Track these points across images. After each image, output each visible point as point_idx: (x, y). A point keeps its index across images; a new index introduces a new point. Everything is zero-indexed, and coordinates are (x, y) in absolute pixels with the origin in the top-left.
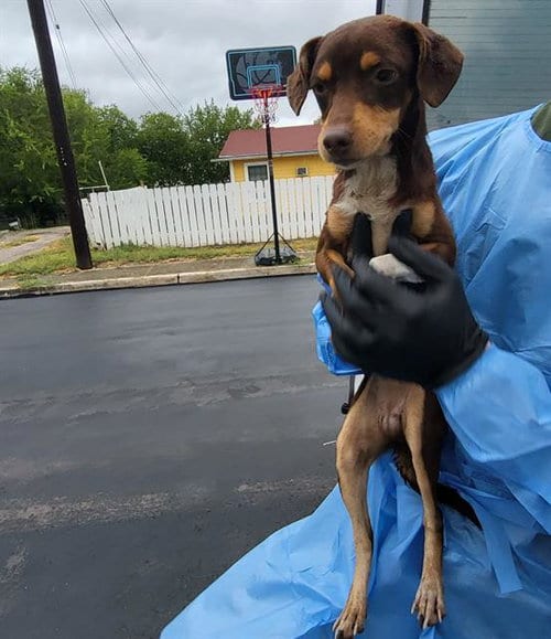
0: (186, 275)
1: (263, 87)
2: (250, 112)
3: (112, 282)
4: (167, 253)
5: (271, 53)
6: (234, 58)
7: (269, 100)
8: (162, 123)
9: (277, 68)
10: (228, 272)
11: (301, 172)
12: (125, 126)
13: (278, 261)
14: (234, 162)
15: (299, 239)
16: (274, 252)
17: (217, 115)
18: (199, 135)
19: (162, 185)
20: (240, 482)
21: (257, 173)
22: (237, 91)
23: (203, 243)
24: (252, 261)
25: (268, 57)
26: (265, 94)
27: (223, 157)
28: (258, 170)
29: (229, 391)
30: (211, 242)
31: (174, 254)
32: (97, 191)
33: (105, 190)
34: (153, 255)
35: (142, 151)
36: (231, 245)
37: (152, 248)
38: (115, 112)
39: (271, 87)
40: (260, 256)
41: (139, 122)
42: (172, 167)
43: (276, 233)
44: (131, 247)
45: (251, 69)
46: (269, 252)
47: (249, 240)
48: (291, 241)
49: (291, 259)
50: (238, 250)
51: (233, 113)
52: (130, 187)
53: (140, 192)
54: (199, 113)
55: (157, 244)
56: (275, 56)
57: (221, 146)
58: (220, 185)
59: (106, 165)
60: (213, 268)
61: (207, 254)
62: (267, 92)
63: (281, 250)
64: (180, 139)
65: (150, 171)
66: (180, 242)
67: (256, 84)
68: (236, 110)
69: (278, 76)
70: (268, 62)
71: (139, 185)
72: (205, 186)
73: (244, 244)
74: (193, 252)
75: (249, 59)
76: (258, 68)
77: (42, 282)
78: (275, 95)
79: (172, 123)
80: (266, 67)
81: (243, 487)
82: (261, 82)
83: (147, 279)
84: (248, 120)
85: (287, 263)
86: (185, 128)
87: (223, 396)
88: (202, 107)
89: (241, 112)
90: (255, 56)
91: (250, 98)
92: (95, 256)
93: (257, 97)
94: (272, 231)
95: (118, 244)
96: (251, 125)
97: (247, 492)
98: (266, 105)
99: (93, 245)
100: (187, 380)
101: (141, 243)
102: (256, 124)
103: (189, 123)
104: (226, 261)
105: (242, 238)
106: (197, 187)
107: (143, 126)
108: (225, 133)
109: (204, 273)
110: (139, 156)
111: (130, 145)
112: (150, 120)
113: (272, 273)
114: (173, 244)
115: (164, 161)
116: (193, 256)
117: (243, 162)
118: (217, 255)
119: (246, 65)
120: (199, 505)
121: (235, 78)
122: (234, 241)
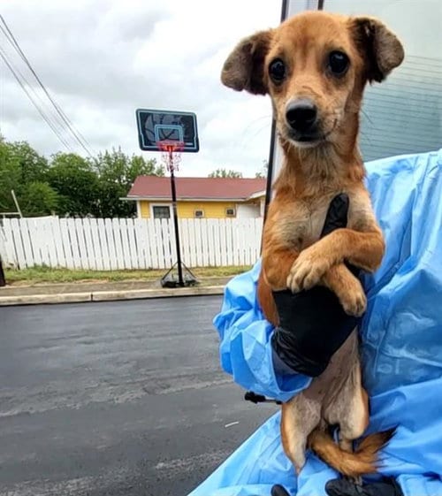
0: (98, 294)
1: (168, 143)
2: (154, 161)
3: (26, 298)
4: (81, 275)
5: (175, 116)
6: (144, 117)
7: (174, 154)
8: (72, 162)
9: (180, 129)
10: (138, 292)
11: (199, 214)
12: (35, 161)
13: (181, 284)
14: (141, 202)
15: (197, 267)
16: (177, 277)
17: (124, 162)
18: (106, 176)
19: (72, 215)
20: (159, 461)
21: (161, 212)
22: (147, 143)
23: (114, 267)
24: (159, 284)
25: (173, 120)
26: (170, 149)
27: (130, 197)
28: (162, 210)
29: (145, 390)
30: (122, 267)
31: (87, 276)
32: (10, 217)
33: (18, 217)
34: (66, 276)
35: (53, 185)
36: (140, 270)
37: (66, 270)
38: (26, 149)
39: (175, 143)
40: (166, 280)
41: (50, 160)
42: (82, 202)
43: (179, 262)
44: (45, 268)
45: (158, 126)
46: (173, 277)
47: (155, 266)
48: (191, 268)
49: (192, 283)
50: (146, 274)
51: (139, 161)
52: (42, 215)
53: (53, 219)
54: (108, 158)
55: (70, 266)
56: (179, 119)
57: (128, 188)
58: (129, 220)
59: (18, 194)
60: (124, 288)
61: (118, 277)
62: (172, 147)
63: (183, 276)
64: (89, 178)
65: (61, 203)
66: (93, 266)
67: (162, 140)
68: (141, 159)
69: (181, 136)
70: (173, 123)
71: (50, 214)
72: (115, 220)
73: (151, 269)
74: (104, 275)
75: (157, 118)
76: (164, 127)
78: (178, 150)
79: (82, 163)
80: (173, 127)
81: (161, 465)
82: (166, 138)
83: (61, 297)
84: (152, 168)
85: (188, 286)
86: (95, 169)
87: (140, 393)
88: (111, 153)
89: (145, 160)
90: (162, 117)
91: (157, 150)
92: (7, 275)
93: (163, 150)
94: (176, 261)
95: (31, 265)
96: (155, 172)
97: (164, 468)
98: (171, 157)
99: (5, 265)
100: (106, 381)
101: (54, 265)
102: (160, 171)
103: (98, 165)
104: (135, 283)
105: (149, 265)
106: (108, 220)
107: (54, 163)
108: (133, 177)
109: (117, 292)
110: (50, 189)
111: (41, 178)
112: (62, 159)
113: (176, 294)
114: (86, 267)
115: (74, 195)
116: (105, 278)
117: (148, 202)
118: (127, 278)
119: (154, 123)
120: (122, 483)
121: (144, 132)
122: (142, 267)
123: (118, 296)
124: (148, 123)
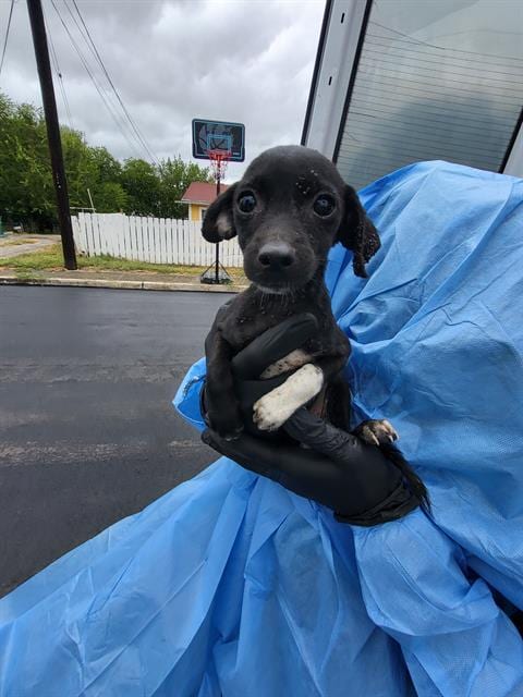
0: (148, 284)
1: (217, 152)
2: (207, 169)
3: (91, 282)
4: (136, 266)
5: (227, 127)
6: (199, 126)
7: (222, 162)
8: (140, 167)
9: (230, 140)
10: (180, 285)
12: (111, 165)
13: (217, 281)
14: (193, 205)
15: (233, 267)
16: (214, 274)
17: (183, 169)
18: (168, 181)
19: (137, 214)
20: (173, 439)
22: (199, 152)
23: (164, 262)
24: (198, 279)
25: (224, 130)
26: (219, 158)
27: (184, 201)
29: (172, 373)
30: (170, 262)
31: (142, 267)
32: (85, 211)
33: (91, 212)
34: (124, 266)
35: (124, 187)
36: (185, 266)
37: (125, 260)
38: (104, 153)
39: (223, 153)
40: (205, 276)
41: (123, 164)
42: (146, 202)
43: (217, 261)
44: (109, 257)
45: (210, 136)
46: (211, 274)
47: (198, 264)
48: (228, 268)
49: (226, 281)
50: (189, 270)
51: (194, 169)
52: (112, 212)
53: (120, 217)
54: (169, 164)
55: (129, 258)
56: (229, 130)
57: (184, 191)
58: (180, 221)
59: (95, 193)
60: (169, 281)
61: (165, 270)
62: (220, 156)
63: (220, 274)
64: (154, 181)
65: (129, 202)
66: (147, 258)
67: (213, 149)
68: (197, 167)
69: (230, 145)
70: (224, 133)
71: (119, 211)
72: (168, 220)
73: (193, 266)
74: (155, 267)
75: (210, 129)
76: (215, 136)
77: (36, 275)
78: (224, 160)
79: (148, 168)
80: (222, 137)
81: (175, 443)
82: (217, 147)
83: (119, 283)
84: (205, 175)
85: (223, 283)
86: (158, 174)
87: (167, 375)
88: (172, 160)
89: (200, 168)
90: (214, 127)
91: (207, 158)
92: (79, 260)
93: (212, 159)
94: (214, 260)
95: (98, 254)
96: (207, 179)
97: (177, 447)
98: (219, 166)
99: (78, 252)
100: (142, 361)
101: (116, 255)
102: (211, 180)
103: (161, 171)
104: (179, 277)
105: (192, 262)
106: (162, 220)
107: (126, 167)
108: (188, 183)
109: (161, 283)
110: (121, 190)
111: (115, 180)
112: (132, 164)
113: (211, 290)
114: (141, 259)
115: (140, 197)
116: (155, 270)
117: (199, 206)
118: (173, 272)
119: (207, 133)
120: (140, 454)
121: (198, 142)
122: (187, 263)
123: (163, 287)
124: (202, 132)
